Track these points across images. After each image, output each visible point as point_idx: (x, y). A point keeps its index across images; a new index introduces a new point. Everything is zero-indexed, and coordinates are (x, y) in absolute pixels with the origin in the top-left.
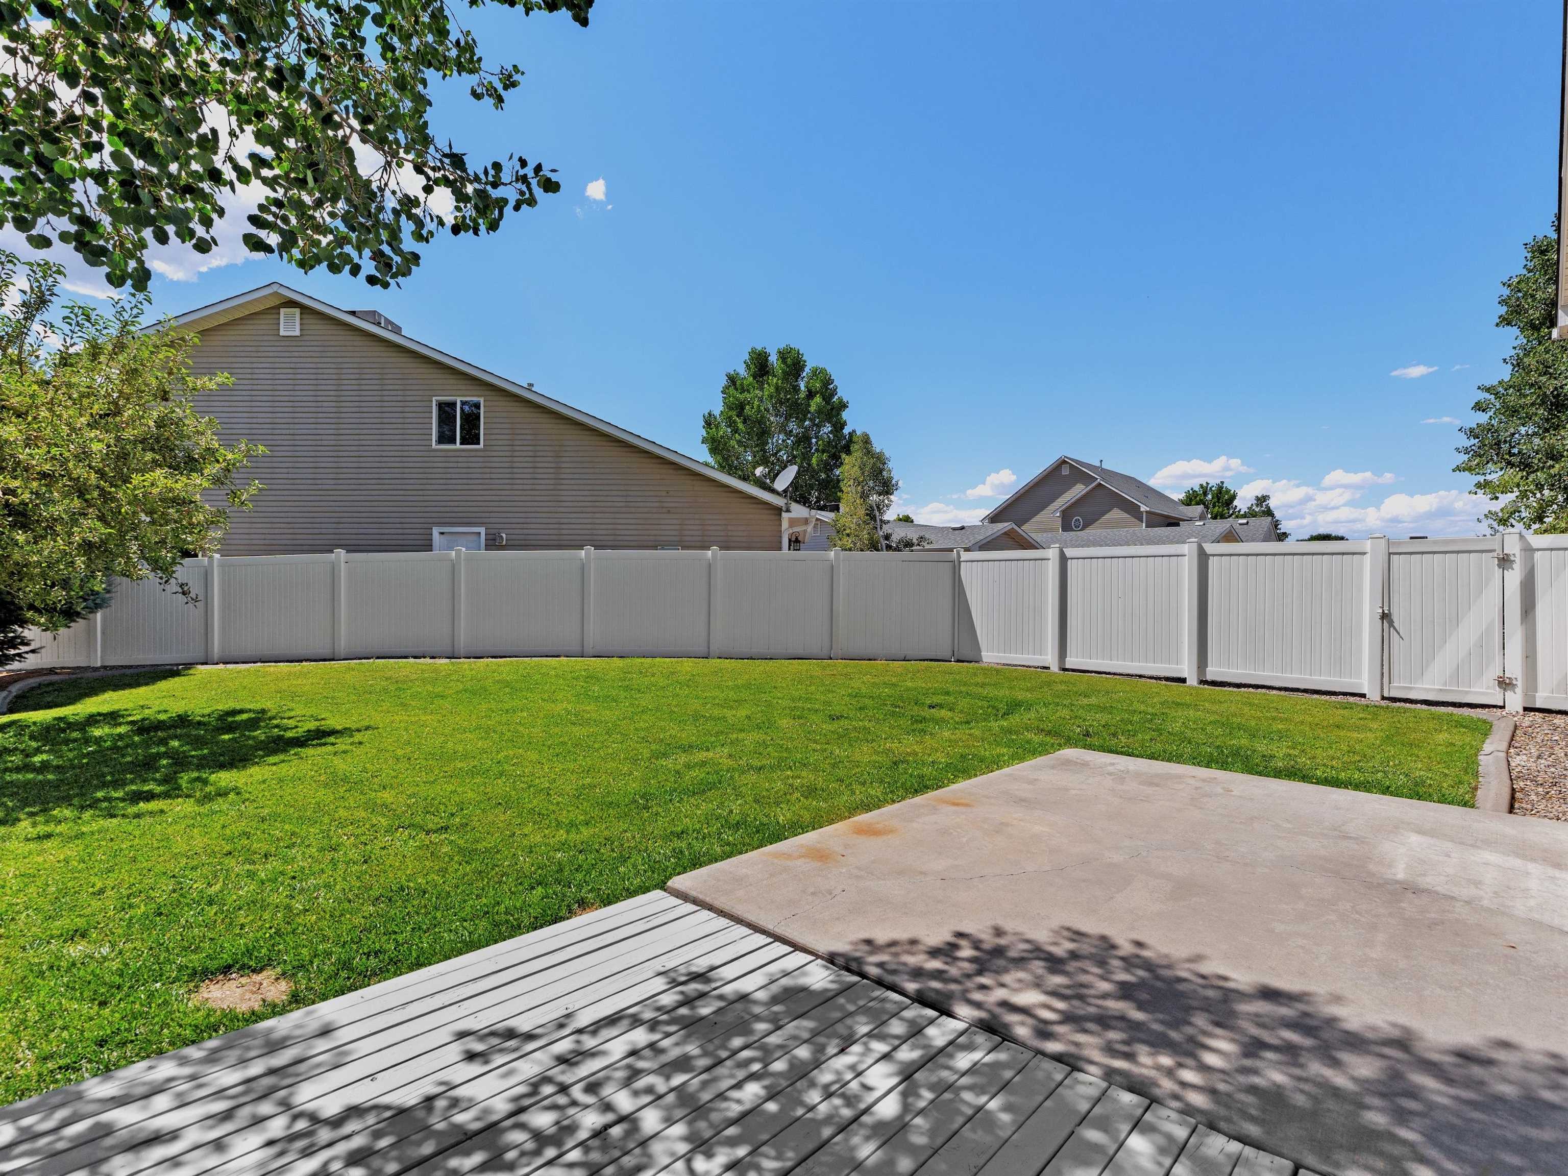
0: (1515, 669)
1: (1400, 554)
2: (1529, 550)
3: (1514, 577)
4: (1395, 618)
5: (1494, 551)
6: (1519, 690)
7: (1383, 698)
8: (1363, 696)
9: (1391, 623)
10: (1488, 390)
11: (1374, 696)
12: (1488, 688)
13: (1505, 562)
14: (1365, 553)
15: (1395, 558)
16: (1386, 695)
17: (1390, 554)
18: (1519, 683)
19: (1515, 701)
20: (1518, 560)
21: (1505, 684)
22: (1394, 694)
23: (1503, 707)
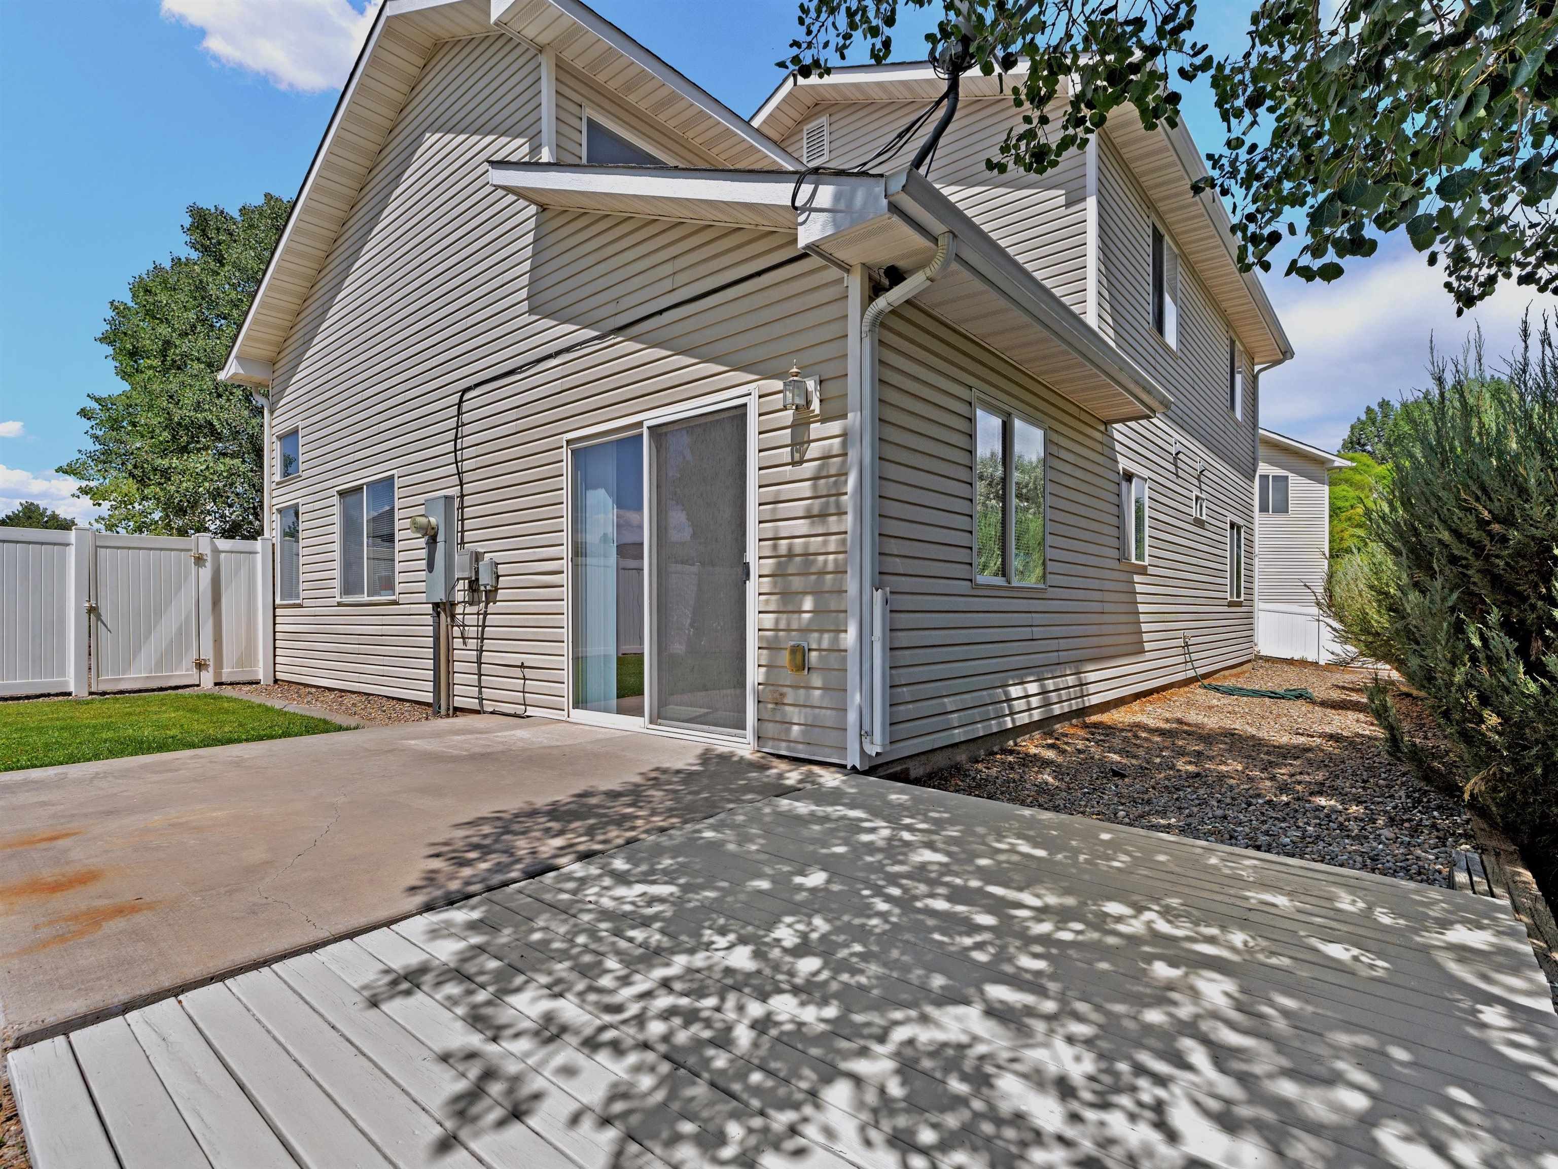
0: (207, 653)
1: (107, 547)
2: (216, 551)
3: (206, 573)
4: (102, 612)
5: (190, 550)
6: (211, 669)
7: (91, 693)
8: (70, 694)
9: (99, 618)
10: (98, 400)
11: (84, 694)
12: (187, 670)
13: (199, 560)
14: (68, 545)
15: (101, 552)
16: (93, 689)
17: (97, 547)
18: (211, 663)
19: (207, 680)
20: (209, 559)
21: (200, 666)
22: (103, 688)
23: (198, 685)
